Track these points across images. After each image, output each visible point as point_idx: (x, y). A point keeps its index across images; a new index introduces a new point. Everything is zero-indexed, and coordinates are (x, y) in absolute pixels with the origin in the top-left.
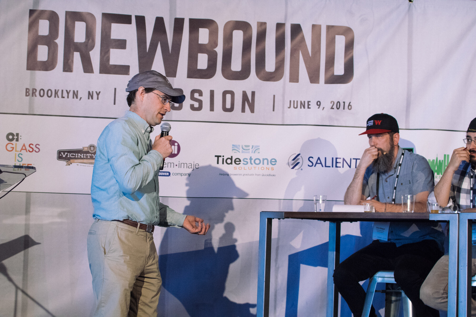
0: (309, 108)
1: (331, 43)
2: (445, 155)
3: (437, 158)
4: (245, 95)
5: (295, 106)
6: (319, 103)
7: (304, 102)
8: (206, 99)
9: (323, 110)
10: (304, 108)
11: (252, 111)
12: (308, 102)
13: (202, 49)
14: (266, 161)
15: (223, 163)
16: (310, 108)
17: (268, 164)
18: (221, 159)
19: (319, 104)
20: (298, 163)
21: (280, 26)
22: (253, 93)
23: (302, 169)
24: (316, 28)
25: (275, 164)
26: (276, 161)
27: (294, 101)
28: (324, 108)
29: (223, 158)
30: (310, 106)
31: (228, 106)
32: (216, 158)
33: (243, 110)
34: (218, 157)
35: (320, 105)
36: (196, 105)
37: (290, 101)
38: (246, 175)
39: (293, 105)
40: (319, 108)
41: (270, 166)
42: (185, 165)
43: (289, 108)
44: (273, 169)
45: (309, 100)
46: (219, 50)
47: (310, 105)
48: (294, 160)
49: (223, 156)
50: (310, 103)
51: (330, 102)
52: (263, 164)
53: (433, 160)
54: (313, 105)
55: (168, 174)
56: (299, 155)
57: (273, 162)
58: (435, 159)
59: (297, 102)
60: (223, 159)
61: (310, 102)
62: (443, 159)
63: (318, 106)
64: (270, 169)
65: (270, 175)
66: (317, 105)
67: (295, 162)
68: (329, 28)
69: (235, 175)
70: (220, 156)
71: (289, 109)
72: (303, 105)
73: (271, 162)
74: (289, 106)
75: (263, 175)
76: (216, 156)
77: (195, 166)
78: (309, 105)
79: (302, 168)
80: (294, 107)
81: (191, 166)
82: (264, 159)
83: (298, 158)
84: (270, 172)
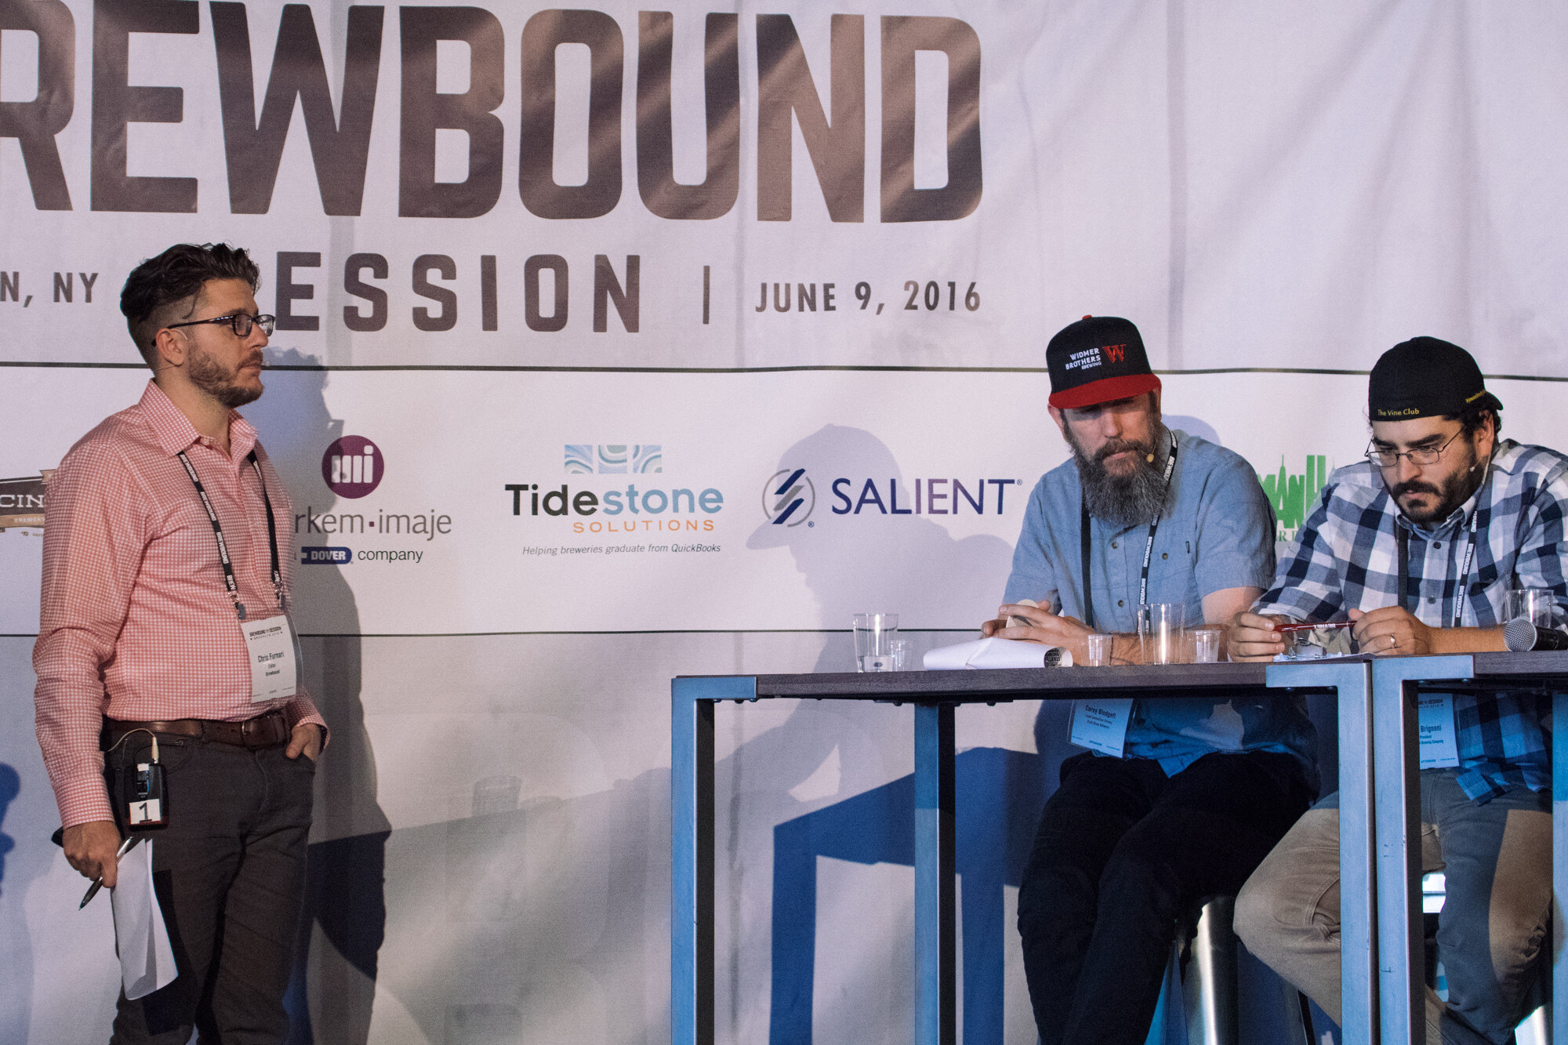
0: (828, 308)
1: (900, 77)
2: (1310, 459)
3: (1283, 469)
4: (603, 268)
5: (782, 304)
6: (863, 291)
7: (813, 287)
8: (467, 287)
9: (878, 312)
10: (813, 308)
11: (632, 324)
12: (827, 287)
13: (448, 112)
14: (683, 500)
15: (535, 512)
16: (833, 308)
17: (692, 509)
18: (526, 497)
19: (863, 293)
20: (799, 502)
21: (719, 24)
22: (633, 263)
23: (811, 524)
24: (844, 28)
25: (718, 508)
26: (720, 499)
27: (777, 286)
28: (881, 306)
29: (535, 492)
30: (832, 303)
31: (547, 309)
32: (511, 493)
33: (600, 324)
34: (517, 489)
35: (866, 299)
36: (435, 309)
37: (764, 287)
38: (618, 549)
39: (775, 298)
40: (864, 307)
41: (700, 515)
42: (403, 521)
43: (761, 309)
44: (709, 526)
45: (829, 281)
46: (510, 114)
47: (832, 297)
48: (781, 491)
49: (535, 487)
50: (831, 291)
51: (903, 286)
52: (676, 509)
53: (1271, 478)
54: (844, 296)
55: (342, 555)
56: (799, 473)
57: (711, 500)
58: (1277, 473)
59: (788, 286)
60: (535, 496)
61: (832, 286)
62: (1304, 473)
63: (862, 302)
64: (701, 526)
65: (700, 548)
66: (859, 296)
67: (788, 498)
68: (892, 25)
69: (578, 550)
70: (525, 487)
71: (759, 314)
72: (807, 298)
73: (703, 500)
74: (759, 305)
75: (677, 549)
76: (508, 487)
77: (438, 523)
78: (828, 297)
79: (810, 519)
80: (778, 308)
81: (425, 523)
82: (676, 494)
83: (797, 483)
84: (701, 537)
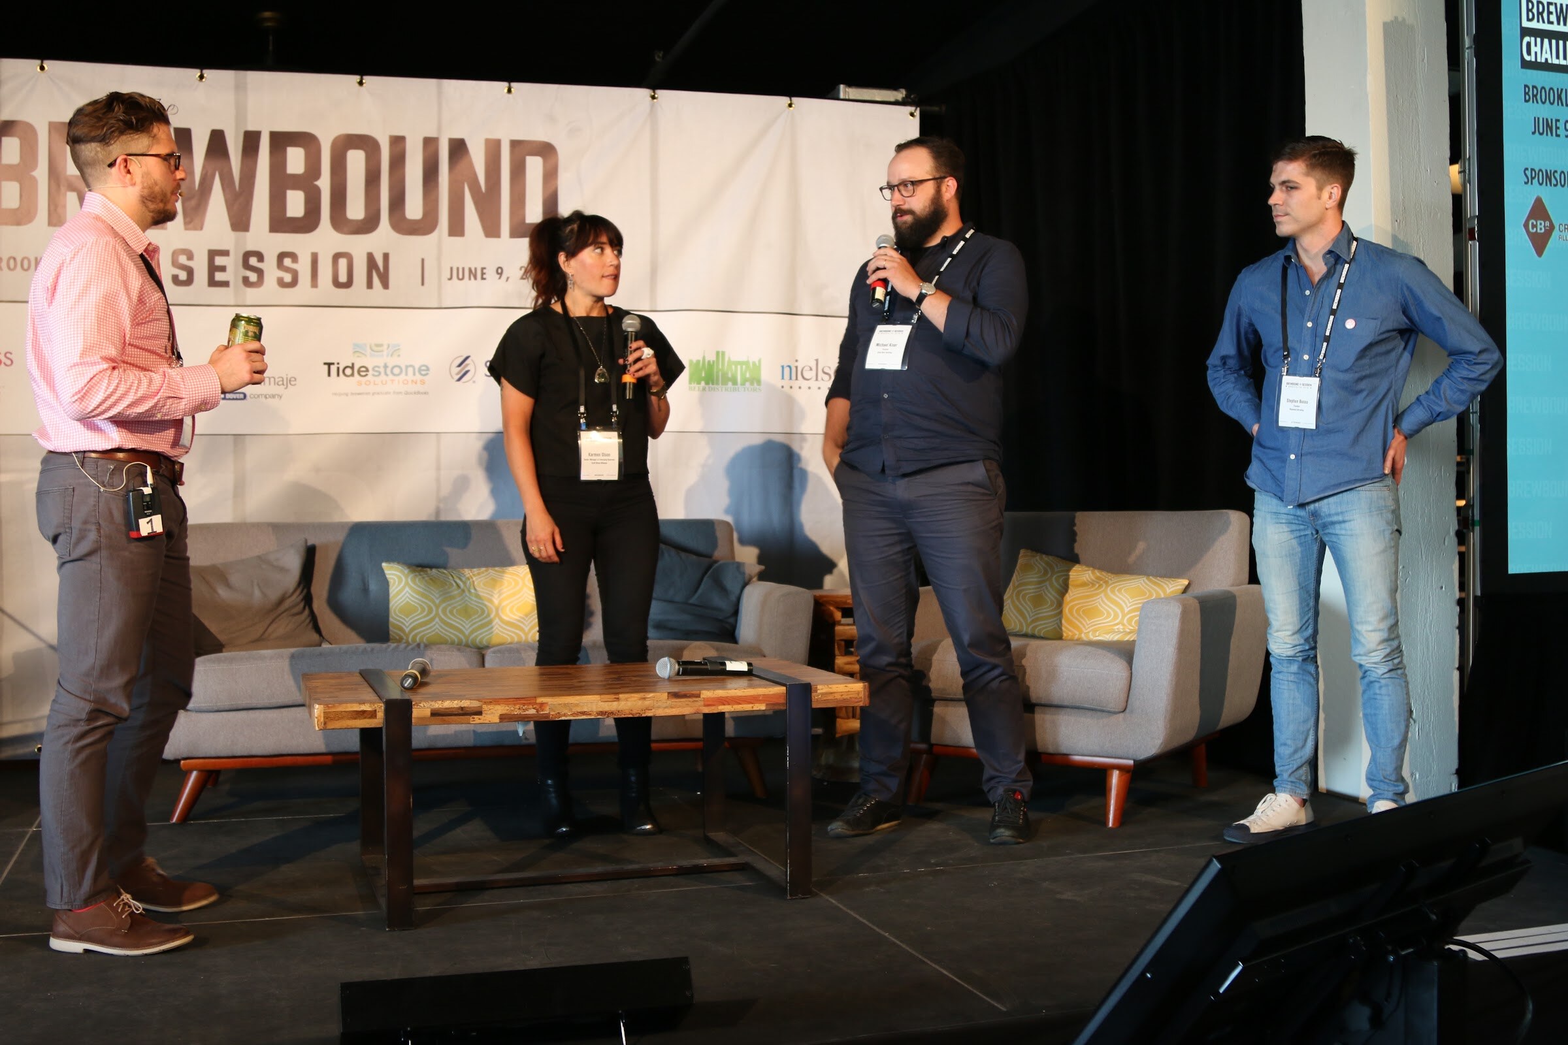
0: (483, 279)
1: (518, 171)
2: (718, 353)
3: (704, 358)
4: (371, 258)
5: (461, 277)
6: (500, 271)
7: (476, 269)
8: (303, 267)
9: (507, 280)
10: (475, 278)
11: (385, 285)
12: (483, 269)
13: (296, 182)
14: (410, 370)
15: (338, 375)
16: (485, 279)
17: (414, 374)
18: (334, 369)
19: (500, 272)
20: (467, 372)
21: (430, 144)
22: (386, 257)
23: (474, 382)
24: (493, 148)
25: (427, 374)
26: (428, 369)
27: (458, 269)
28: (508, 278)
29: (338, 366)
30: (485, 276)
31: (343, 278)
32: (326, 367)
33: (370, 285)
34: (329, 365)
35: (501, 274)
36: (288, 278)
37: (451, 269)
38: (378, 394)
39: (458, 274)
40: (500, 278)
41: (418, 377)
42: (272, 380)
43: (450, 279)
44: (423, 382)
45: (483, 266)
46: (324, 183)
47: (485, 274)
48: (460, 365)
49: (338, 364)
50: (485, 271)
51: (519, 268)
52: (406, 374)
53: (698, 361)
54: (491, 274)
55: (242, 396)
56: (467, 358)
57: (424, 370)
58: (701, 359)
59: (463, 269)
60: (338, 368)
61: (485, 268)
62: (715, 359)
63: (498, 276)
64: (419, 382)
65: (419, 393)
66: (498, 273)
67: (463, 369)
68: (515, 144)
69: (359, 394)
70: (333, 364)
71: (450, 281)
72: (473, 274)
73: (420, 370)
74: (449, 277)
75: (407, 393)
76: (325, 364)
77: (290, 381)
78: (483, 274)
79: (474, 379)
80: (459, 279)
81: (283, 381)
82: (407, 367)
83: (467, 362)
84: (419, 387)
